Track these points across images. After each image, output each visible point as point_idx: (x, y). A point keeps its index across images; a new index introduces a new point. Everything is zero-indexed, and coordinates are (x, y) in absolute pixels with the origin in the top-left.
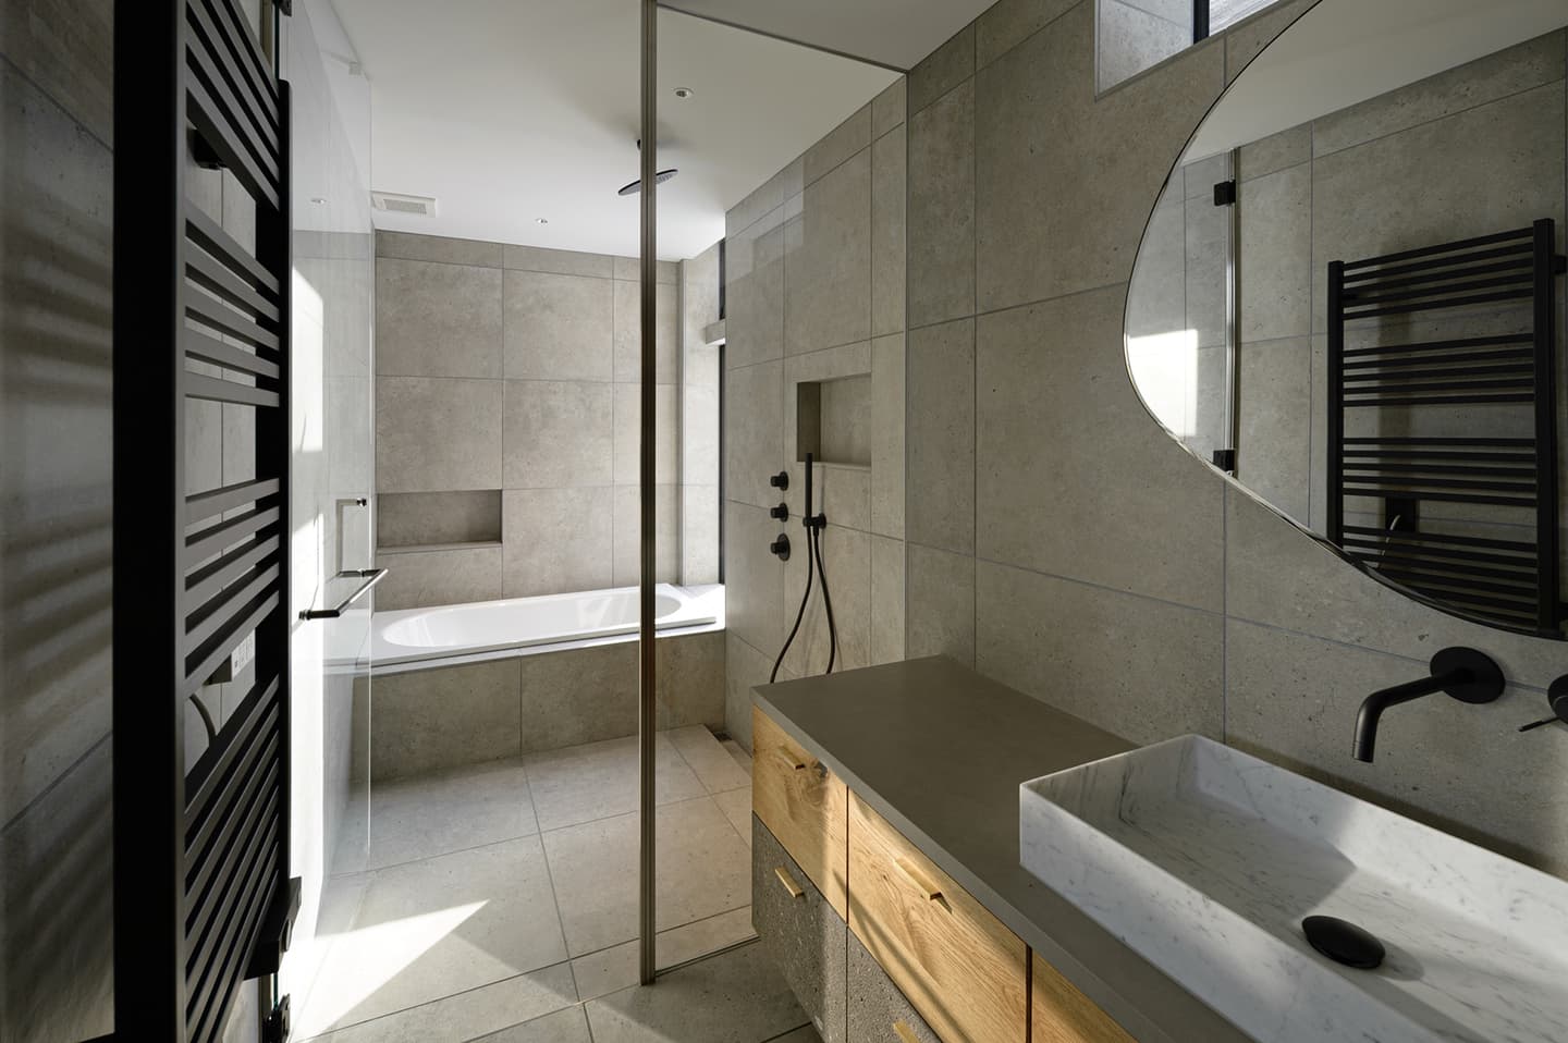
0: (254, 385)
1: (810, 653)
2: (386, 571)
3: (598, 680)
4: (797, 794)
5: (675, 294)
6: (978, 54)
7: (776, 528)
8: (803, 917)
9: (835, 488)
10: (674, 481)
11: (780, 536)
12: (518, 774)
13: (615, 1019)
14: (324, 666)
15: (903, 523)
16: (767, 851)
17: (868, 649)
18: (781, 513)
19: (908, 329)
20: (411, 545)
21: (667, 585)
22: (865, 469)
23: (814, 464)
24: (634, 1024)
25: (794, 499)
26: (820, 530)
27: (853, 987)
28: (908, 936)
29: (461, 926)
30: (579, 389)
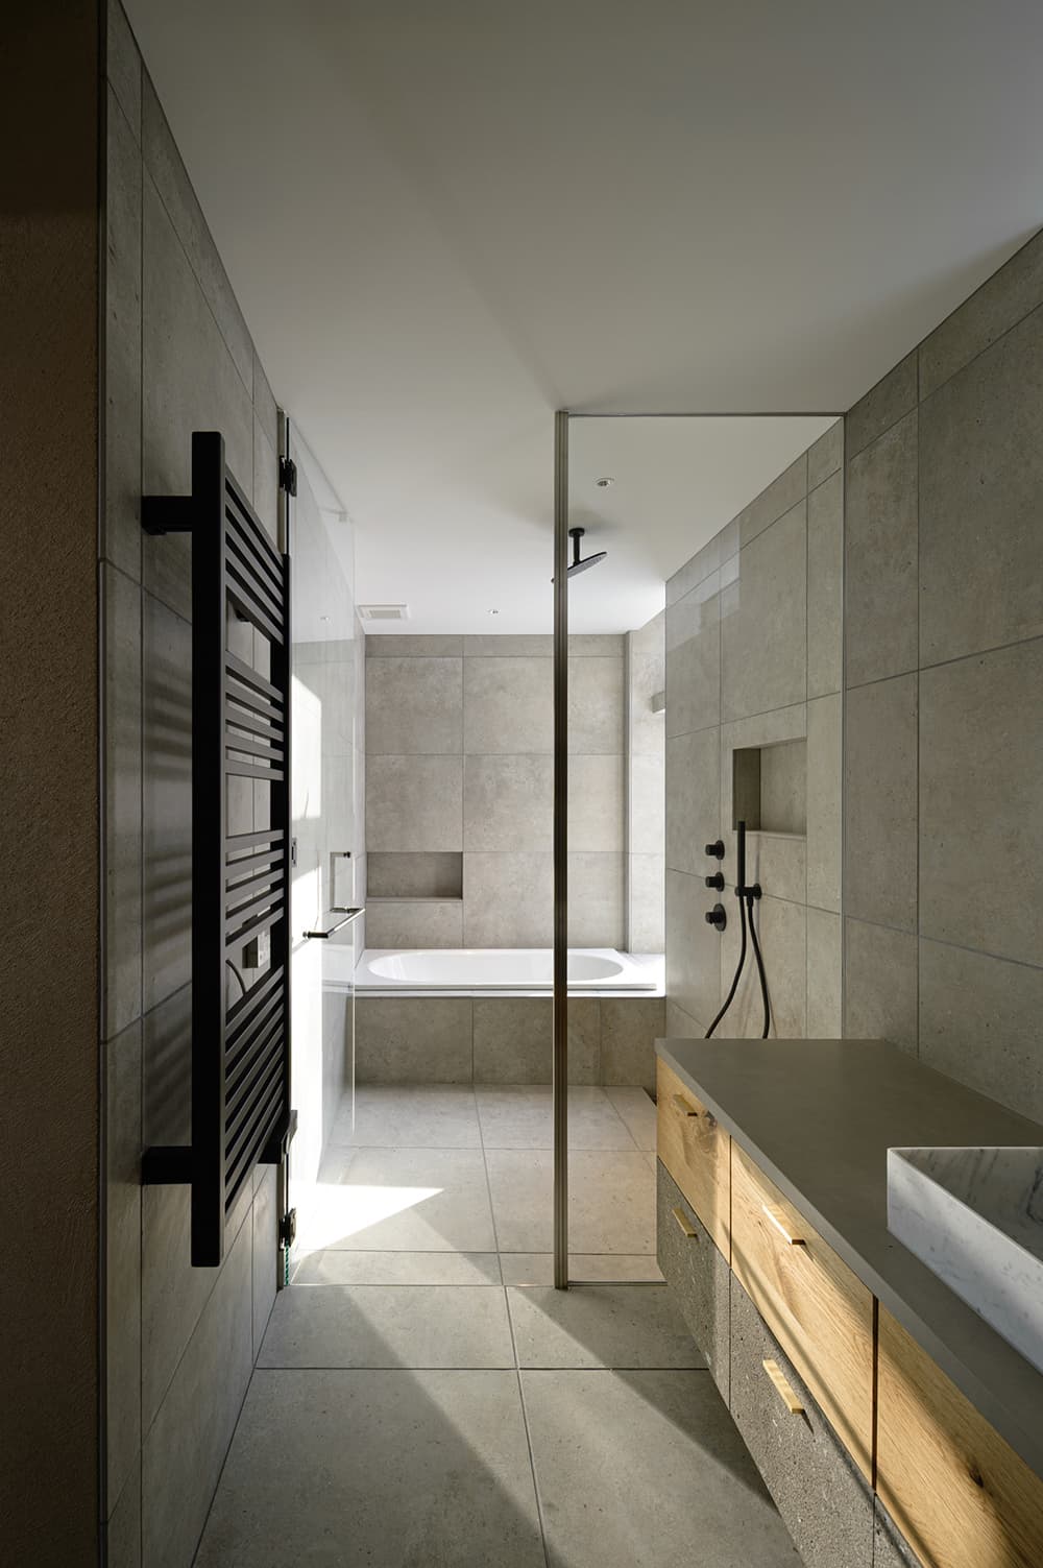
0: (269, 766)
1: (745, 1027)
2: (364, 910)
3: (540, 1029)
4: (691, 1140)
5: (621, 666)
6: (921, 383)
7: (711, 898)
8: (697, 1258)
9: (767, 857)
10: (620, 850)
11: (716, 906)
12: (470, 1098)
13: (530, 1307)
14: (323, 985)
15: (839, 897)
16: (670, 1195)
17: (803, 1028)
18: (717, 882)
19: (845, 689)
20: (392, 896)
21: (613, 950)
22: (801, 838)
23: (747, 833)
24: (546, 1317)
25: (728, 867)
26: (755, 901)
27: (735, 1327)
28: (778, 1280)
29: (417, 1205)
30: (529, 762)
